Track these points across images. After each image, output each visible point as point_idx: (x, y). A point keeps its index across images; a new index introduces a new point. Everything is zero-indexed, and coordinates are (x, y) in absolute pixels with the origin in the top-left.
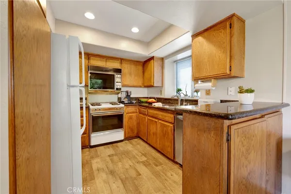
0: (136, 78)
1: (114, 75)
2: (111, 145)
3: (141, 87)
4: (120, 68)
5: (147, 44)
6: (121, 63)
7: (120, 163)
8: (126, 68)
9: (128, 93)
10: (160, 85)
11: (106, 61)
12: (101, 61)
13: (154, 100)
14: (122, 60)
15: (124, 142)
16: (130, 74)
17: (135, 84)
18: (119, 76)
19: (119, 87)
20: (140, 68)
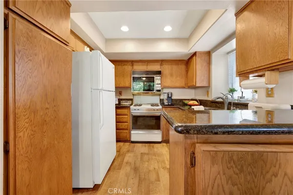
0: (178, 78)
1: (154, 77)
2: (149, 144)
3: (184, 88)
4: (160, 70)
5: (186, 40)
6: (161, 65)
7: (147, 163)
8: (166, 69)
9: (168, 94)
10: (207, 85)
11: (147, 65)
12: (142, 65)
13: (196, 103)
14: (162, 62)
15: (161, 144)
16: (172, 75)
17: (177, 85)
18: (158, 78)
19: (158, 89)
20: (183, 67)
